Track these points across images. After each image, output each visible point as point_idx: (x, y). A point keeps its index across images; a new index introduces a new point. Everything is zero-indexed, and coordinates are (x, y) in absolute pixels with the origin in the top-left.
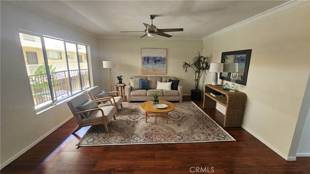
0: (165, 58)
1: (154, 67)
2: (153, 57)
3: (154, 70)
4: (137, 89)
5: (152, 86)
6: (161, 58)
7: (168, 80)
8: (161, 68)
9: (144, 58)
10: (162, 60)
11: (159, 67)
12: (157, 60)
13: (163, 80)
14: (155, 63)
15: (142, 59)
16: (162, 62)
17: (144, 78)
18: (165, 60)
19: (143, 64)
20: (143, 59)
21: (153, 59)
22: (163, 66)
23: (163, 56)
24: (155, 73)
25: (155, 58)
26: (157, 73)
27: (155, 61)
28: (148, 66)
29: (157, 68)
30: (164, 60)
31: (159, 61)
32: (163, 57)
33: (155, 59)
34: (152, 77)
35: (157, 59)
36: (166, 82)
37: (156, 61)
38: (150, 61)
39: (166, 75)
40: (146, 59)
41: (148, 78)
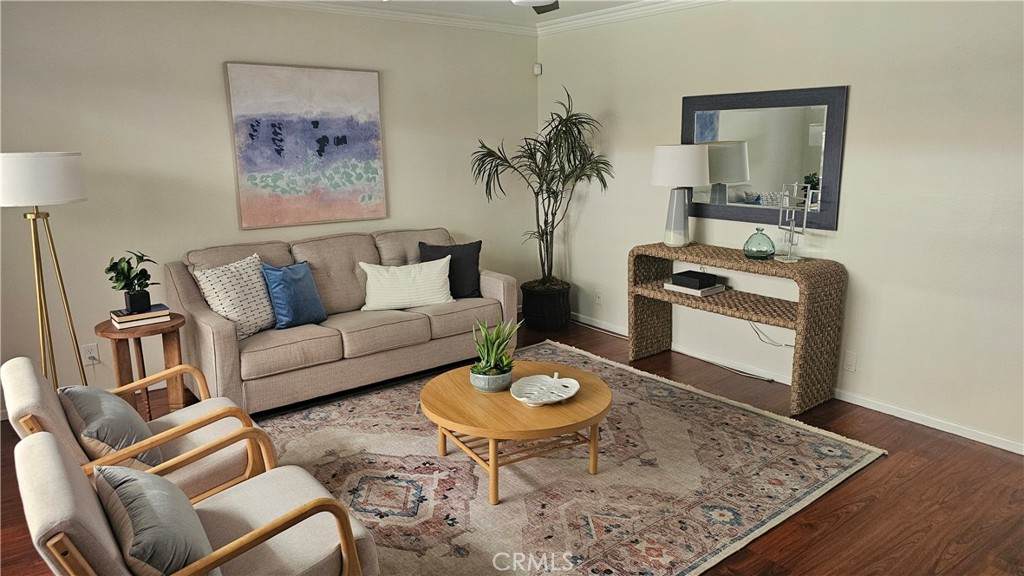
0: (374, 124)
1: (317, 179)
2: (304, 121)
3: (317, 195)
4: (261, 330)
5: (337, 294)
6: (350, 122)
7: (413, 251)
8: (359, 185)
9: (254, 126)
10: (360, 140)
11: (340, 174)
12: (328, 140)
13: (386, 255)
14: (320, 152)
15: (236, 129)
16: (359, 147)
17: (277, 255)
18: (377, 138)
19: (247, 162)
20: (245, 130)
21: (304, 131)
22: (367, 169)
23: (361, 112)
24: (324, 215)
25: (316, 124)
26: (338, 216)
27: (318, 141)
28: (278, 177)
29: (337, 185)
30: (367, 139)
31: (341, 141)
32: (362, 119)
33: (320, 133)
34: (320, 239)
35: (332, 133)
36: (404, 261)
37: (323, 143)
38: (289, 143)
39: (386, 221)
40: (264, 131)
41: (296, 250)
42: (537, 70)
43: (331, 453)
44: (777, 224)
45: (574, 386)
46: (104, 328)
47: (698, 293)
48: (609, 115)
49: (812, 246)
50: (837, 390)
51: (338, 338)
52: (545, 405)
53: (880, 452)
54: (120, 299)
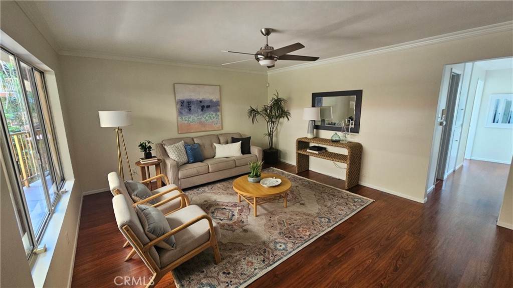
0: (218, 101)
1: (201, 118)
2: (197, 101)
3: (202, 124)
4: (185, 164)
5: (207, 153)
6: (211, 101)
7: (230, 140)
8: (214, 120)
9: (182, 102)
10: (214, 106)
11: (208, 117)
12: (205, 106)
13: (222, 141)
14: (202, 110)
15: (177, 103)
16: (214, 108)
17: (189, 141)
18: (219, 106)
19: (180, 113)
20: (180, 104)
21: (197, 104)
22: (216, 115)
23: (214, 97)
24: (203, 129)
25: (201, 102)
26: (207, 129)
27: (202, 107)
28: (189, 118)
29: (207, 120)
30: (216, 106)
31: (208, 107)
32: (215, 100)
33: (202, 104)
34: (202, 136)
35: (205, 105)
36: (227, 143)
37: (203, 107)
38: (193, 108)
39: (222, 131)
40: (185, 104)
41: (195, 139)
42: (268, 85)
43: (206, 201)
44: (341, 131)
45: (280, 181)
46: (138, 163)
47: (317, 152)
48: (290, 98)
49: (351, 138)
50: (359, 182)
51: (207, 167)
52: (271, 187)
53: (373, 200)
54: (143, 155)
